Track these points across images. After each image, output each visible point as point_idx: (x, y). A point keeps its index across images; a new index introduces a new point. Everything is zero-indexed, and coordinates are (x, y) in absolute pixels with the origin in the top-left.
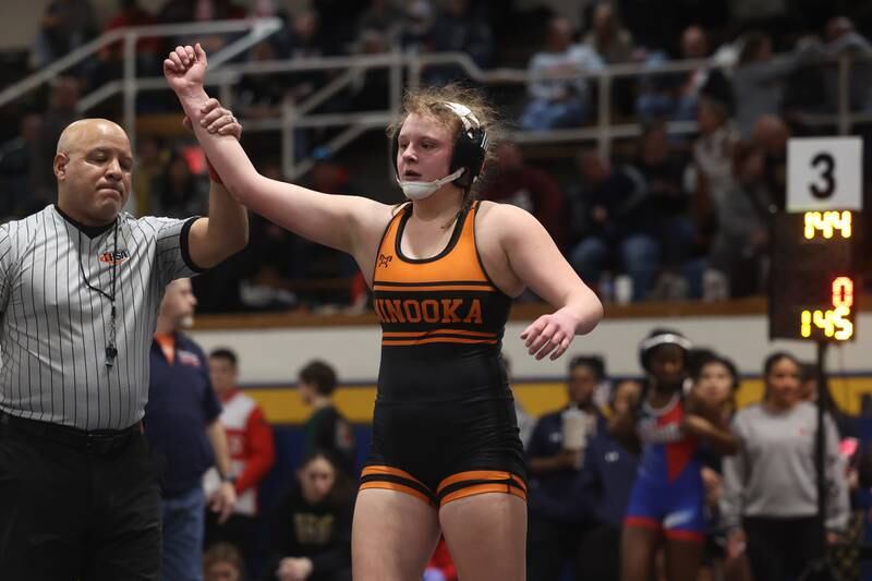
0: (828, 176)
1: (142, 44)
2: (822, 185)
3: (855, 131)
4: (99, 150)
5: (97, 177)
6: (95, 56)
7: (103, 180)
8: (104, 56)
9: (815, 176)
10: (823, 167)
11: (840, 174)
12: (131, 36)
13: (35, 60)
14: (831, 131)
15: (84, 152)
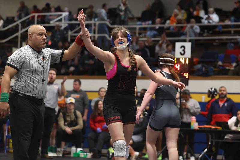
0: (184, 50)
1: (38, 16)
2: (183, 52)
3: (190, 41)
4: (40, 33)
5: (40, 40)
6: (28, 19)
7: (42, 40)
8: (30, 19)
9: (181, 50)
10: (183, 48)
11: (186, 50)
12: (36, 15)
13: (16, 19)
14: (185, 41)
15: (37, 33)
